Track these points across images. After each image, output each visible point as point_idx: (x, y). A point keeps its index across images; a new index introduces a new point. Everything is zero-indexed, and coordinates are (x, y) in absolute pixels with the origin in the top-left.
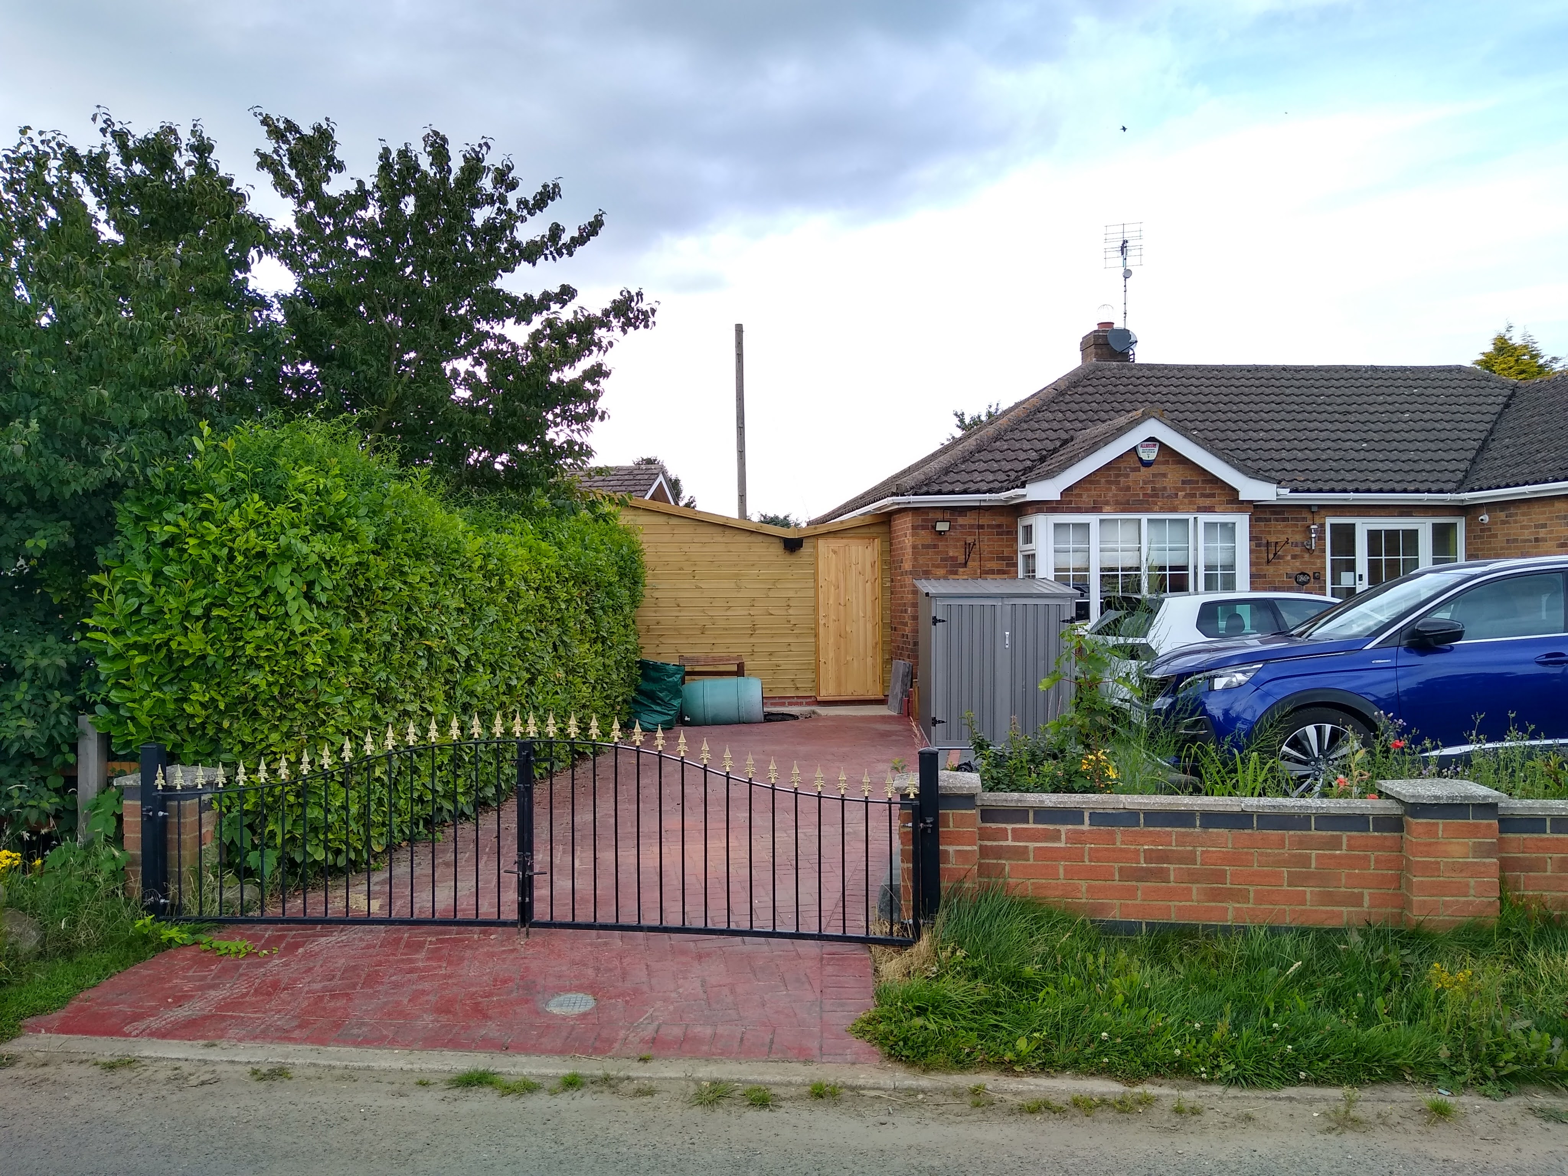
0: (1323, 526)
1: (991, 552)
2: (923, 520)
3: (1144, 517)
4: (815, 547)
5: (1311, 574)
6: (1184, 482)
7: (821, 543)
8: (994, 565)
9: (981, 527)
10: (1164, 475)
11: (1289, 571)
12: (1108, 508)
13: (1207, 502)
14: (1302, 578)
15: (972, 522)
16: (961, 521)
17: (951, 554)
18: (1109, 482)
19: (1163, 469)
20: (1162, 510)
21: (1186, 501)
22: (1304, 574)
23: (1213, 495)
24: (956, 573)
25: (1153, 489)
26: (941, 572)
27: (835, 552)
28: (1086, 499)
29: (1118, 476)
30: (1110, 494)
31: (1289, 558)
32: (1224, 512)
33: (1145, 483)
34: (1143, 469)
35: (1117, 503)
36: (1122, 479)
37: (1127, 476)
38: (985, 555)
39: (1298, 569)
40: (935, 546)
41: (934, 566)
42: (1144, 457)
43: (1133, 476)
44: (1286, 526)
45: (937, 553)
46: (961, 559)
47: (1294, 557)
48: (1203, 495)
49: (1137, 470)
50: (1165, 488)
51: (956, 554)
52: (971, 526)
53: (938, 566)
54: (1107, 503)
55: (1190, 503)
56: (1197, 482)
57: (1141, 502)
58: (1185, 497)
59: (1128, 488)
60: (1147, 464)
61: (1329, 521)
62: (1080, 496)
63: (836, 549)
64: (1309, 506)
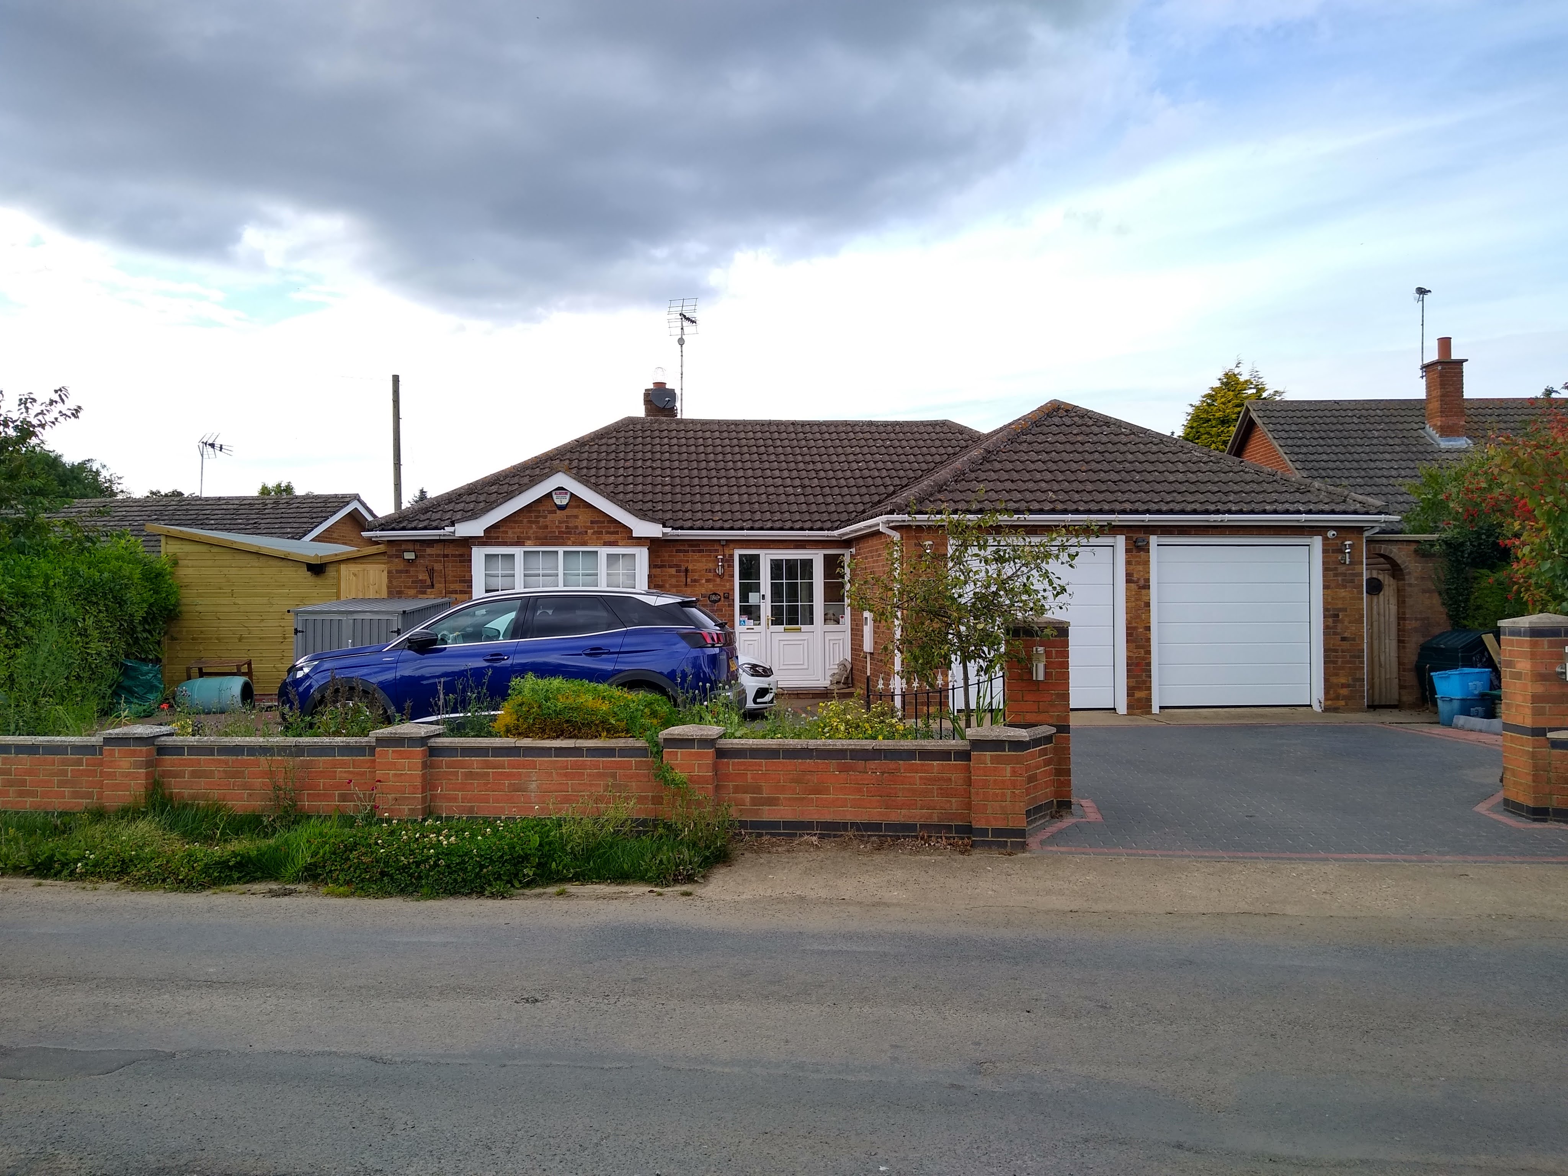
0: (732, 556)
1: (454, 577)
2: (396, 551)
3: (561, 550)
4: (338, 571)
5: (722, 595)
6: (592, 522)
7: (343, 567)
8: (457, 587)
9: (446, 556)
10: (576, 517)
11: (703, 591)
12: (529, 542)
13: (612, 538)
14: (714, 598)
15: (439, 552)
16: (429, 551)
17: (420, 578)
18: (530, 522)
19: (575, 511)
20: (574, 544)
21: (594, 537)
22: (715, 594)
23: (617, 533)
24: (424, 593)
25: (567, 527)
26: (412, 592)
27: (355, 575)
28: (511, 534)
29: (537, 517)
30: (531, 531)
31: (704, 581)
32: (626, 545)
33: (560, 522)
34: (558, 512)
35: (537, 538)
36: (541, 520)
37: (546, 517)
38: (450, 578)
39: (711, 591)
40: (407, 572)
41: (405, 587)
42: (558, 502)
43: (550, 517)
44: (702, 556)
45: (409, 577)
46: (429, 582)
47: (708, 581)
48: (608, 533)
49: (551, 512)
50: (576, 527)
51: (424, 578)
52: (438, 556)
53: (409, 588)
54: (529, 538)
55: (598, 539)
56: (603, 522)
57: (557, 538)
58: (593, 533)
59: (546, 527)
60: (562, 508)
61: (737, 553)
62: (506, 532)
63: (357, 572)
64: (720, 540)
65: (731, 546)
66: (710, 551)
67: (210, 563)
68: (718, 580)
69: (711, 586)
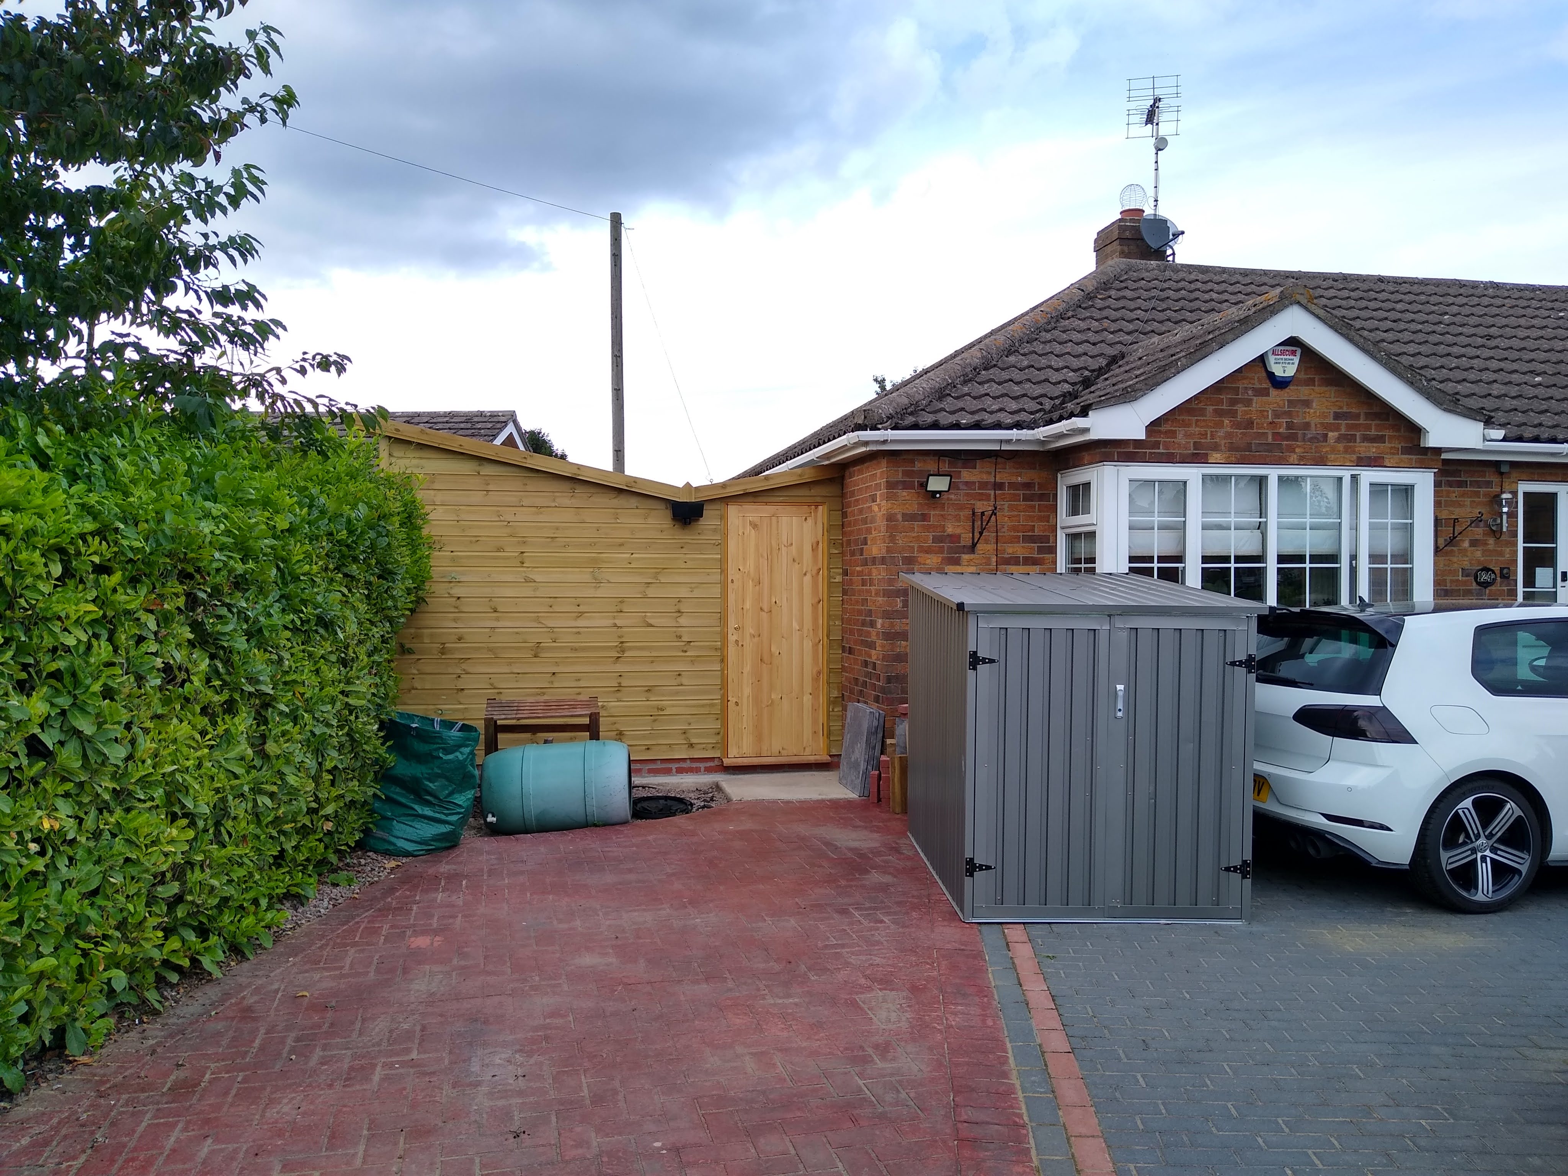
0: (1515, 494)
1: (1014, 529)
2: (906, 473)
3: (1273, 473)
4: (723, 518)
5: (1498, 572)
6: (1337, 416)
7: (733, 511)
8: (1019, 550)
9: (998, 486)
10: (1307, 403)
11: (1466, 564)
12: (1216, 456)
13: (1372, 450)
14: (1484, 577)
15: (985, 478)
16: (967, 475)
17: (950, 530)
18: (1219, 413)
19: (1304, 392)
20: (1302, 461)
21: (1340, 447)
22: (1487, 570)
23: (1380, 439)
24: (957, 562)
25: (1290, 426)
26: (933, 560)
27: (754, 526)
28: (1182, 439)
29: (1233, 402)
30: (1221, 433)
31: (1466, 544)
32: (1397, 466)
33: (1277, 415)
34: (1273, 392)
35: (1232, 448)
36: (1240, 408)
37: (1248, 403)
38: (1005, 532)
39: (1479, 562)
40: (925, 517)
41: (922, 550)
43: (1257, 402)
45: (928, 528)
46: (966, 539)
47: (1474, 543)
48: (1366, 439)
49: (1264, 393)
50: (1307, 426)
51: (958, 531)
52: (983, 485)
53: (928, 551)
54: (1216, 448)
55: (1347, 450)
56: (1357, 416)
57: (1270, 448)
58: (1338, 440)
59: (1250, 424)
60: (1280, 383)
61: (1524, 487)
62: (1173, 434)
63: (757, 520)
64: (1497, 464)
65: (1515, 474)
66: (1478, 484)
67: (477, 497)
68: (1491, 541)
69: (1479, 554)
